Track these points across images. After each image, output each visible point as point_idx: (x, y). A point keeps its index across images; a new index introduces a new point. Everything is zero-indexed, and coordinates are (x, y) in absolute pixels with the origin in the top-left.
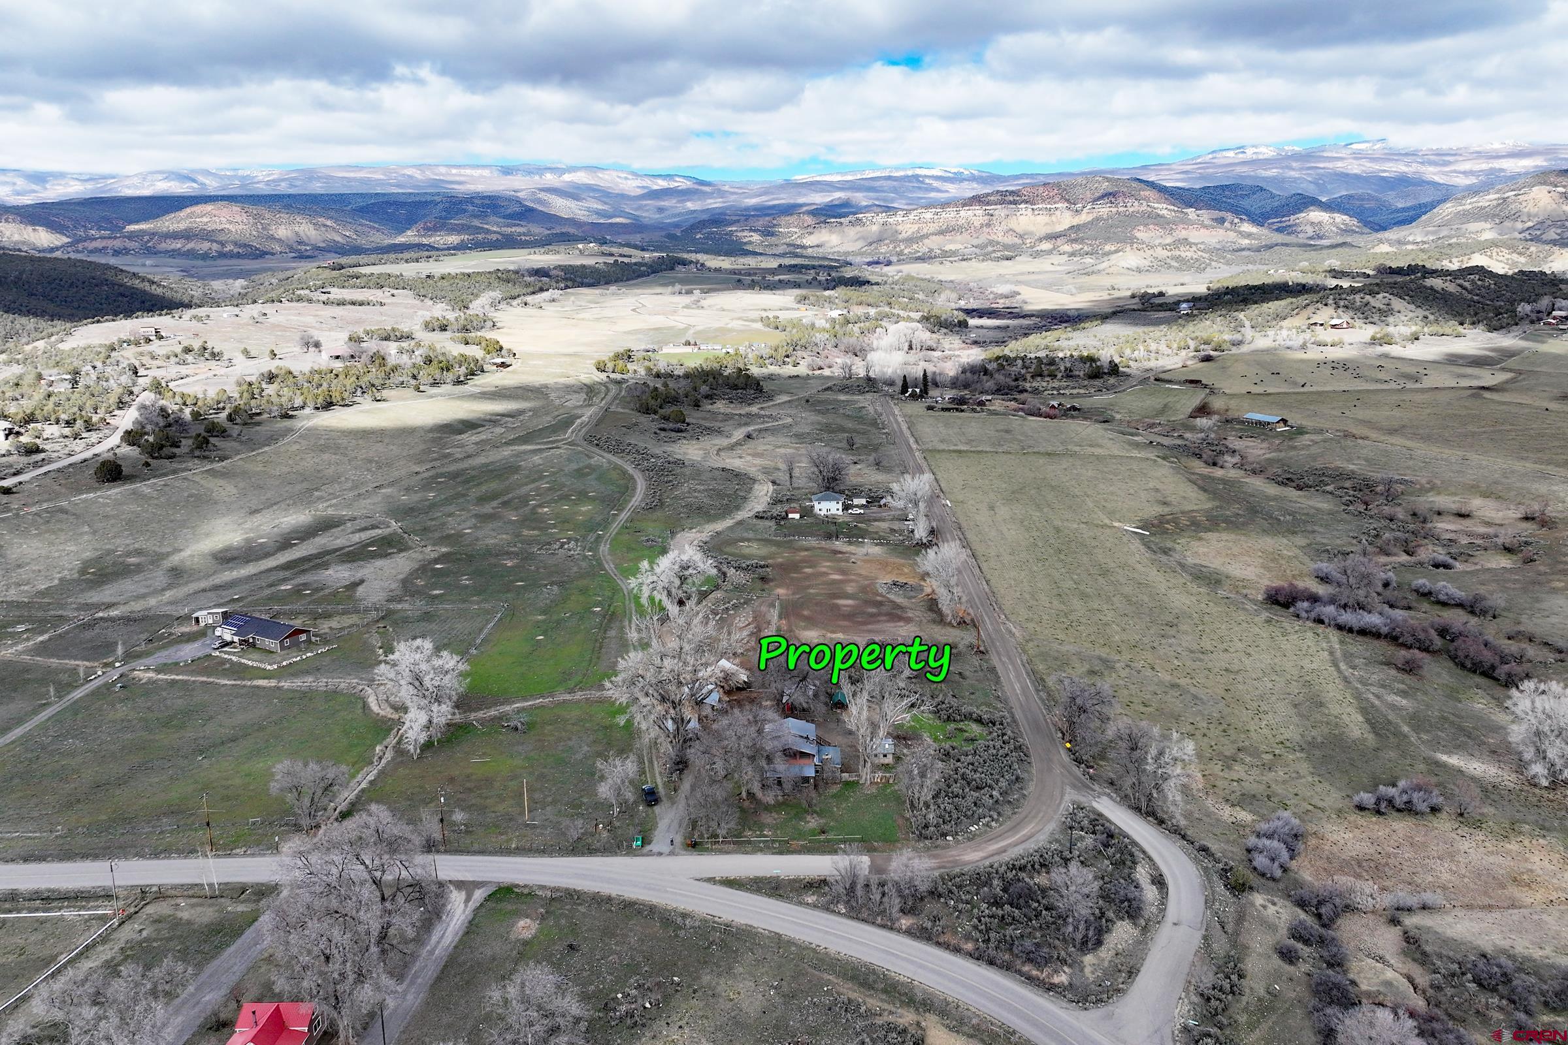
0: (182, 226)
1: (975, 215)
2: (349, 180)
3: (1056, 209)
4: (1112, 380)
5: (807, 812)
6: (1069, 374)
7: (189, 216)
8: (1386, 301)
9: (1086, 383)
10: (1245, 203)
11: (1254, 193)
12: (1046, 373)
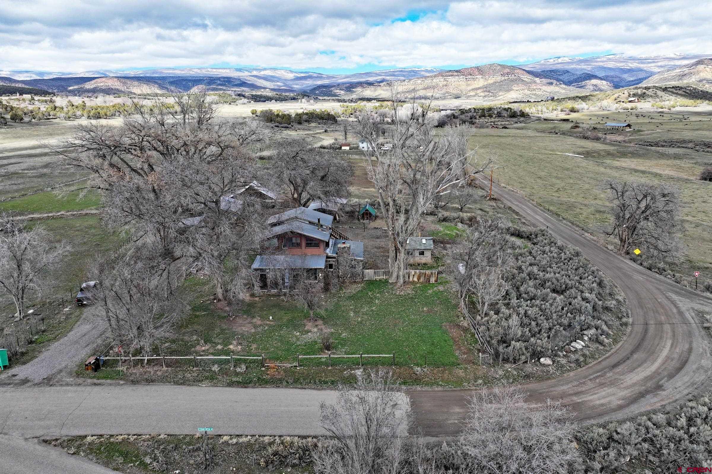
0: (92, 87)
1: (440, 81)
2: (170, 73)
3: (477, 78)
4: (522, 119)
5: (307, 317)
6: (499, 115)
7: (95, 83)
8: (654, 92)
9: (509, 119)
10: (561, 78)
11: (565, 74)
12: (487, 115)
